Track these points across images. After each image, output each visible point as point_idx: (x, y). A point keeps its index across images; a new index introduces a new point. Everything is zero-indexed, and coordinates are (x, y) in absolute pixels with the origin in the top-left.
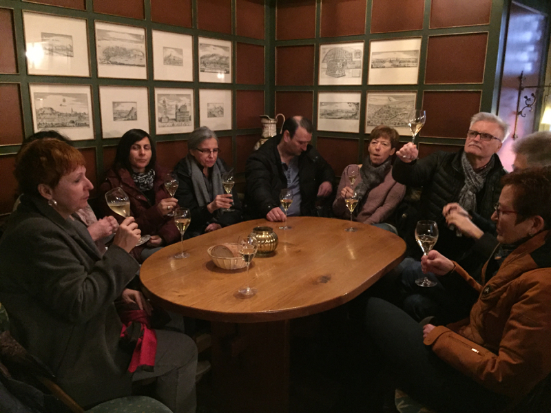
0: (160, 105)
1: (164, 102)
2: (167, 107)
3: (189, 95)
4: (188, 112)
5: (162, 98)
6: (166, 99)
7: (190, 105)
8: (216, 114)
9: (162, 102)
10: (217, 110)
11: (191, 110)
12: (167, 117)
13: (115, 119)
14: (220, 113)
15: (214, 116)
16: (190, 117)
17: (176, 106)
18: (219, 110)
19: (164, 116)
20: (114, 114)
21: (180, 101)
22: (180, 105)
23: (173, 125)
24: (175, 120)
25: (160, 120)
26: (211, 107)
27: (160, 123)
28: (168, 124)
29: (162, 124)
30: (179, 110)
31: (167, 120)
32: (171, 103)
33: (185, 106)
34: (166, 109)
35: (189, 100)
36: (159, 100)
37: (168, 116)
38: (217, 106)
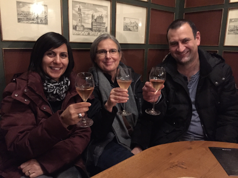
0: (74, 12)
1: (79, 10)
2: (83, 15)
3: (107, 7)
4: (105, 23)
5: (78, 6)
6: (81, 7)
7: (107, 16)
8: (131, 29)
9: (77, 9)
10: (132, 25)
11: (107, 21)
12: (83, 26)
13: (19, 20)
14: (135, 28)
15: (130, 30)
16: (106, 28)
17: (93, 16)
18: (134, 25)
19: (79, 24)
20: (18, 14)
21: (96, 11)
22: (96, 15)
23: (89, 34)
24: (91, 29)
25: (75, 28)
26: (128, 21)
27: (74, 31)
28: (83, 32)
29: (77, 32)
30: (96, 20)
31: (82, 29)
32: (87, 12)
33: (101, 17)
34: (81, 18)
35: (106, 12)
36: (73, 7)
37: (84, 24)
38: (133, 21)
